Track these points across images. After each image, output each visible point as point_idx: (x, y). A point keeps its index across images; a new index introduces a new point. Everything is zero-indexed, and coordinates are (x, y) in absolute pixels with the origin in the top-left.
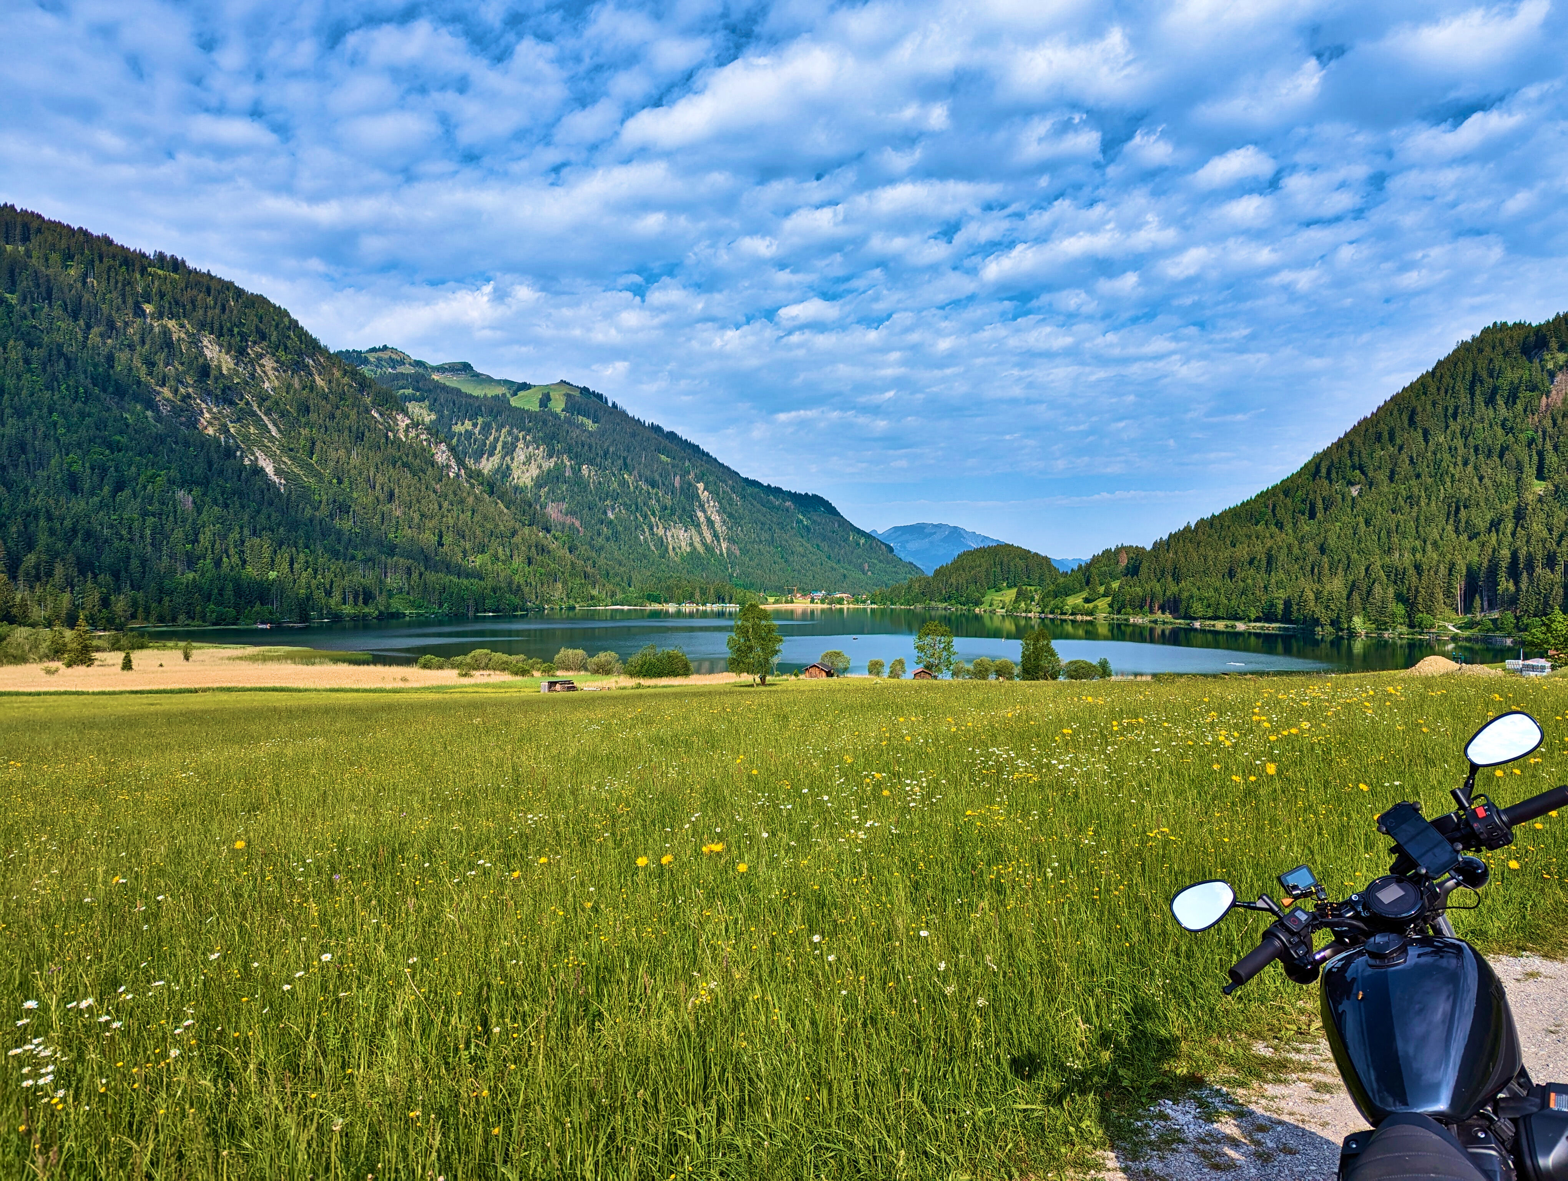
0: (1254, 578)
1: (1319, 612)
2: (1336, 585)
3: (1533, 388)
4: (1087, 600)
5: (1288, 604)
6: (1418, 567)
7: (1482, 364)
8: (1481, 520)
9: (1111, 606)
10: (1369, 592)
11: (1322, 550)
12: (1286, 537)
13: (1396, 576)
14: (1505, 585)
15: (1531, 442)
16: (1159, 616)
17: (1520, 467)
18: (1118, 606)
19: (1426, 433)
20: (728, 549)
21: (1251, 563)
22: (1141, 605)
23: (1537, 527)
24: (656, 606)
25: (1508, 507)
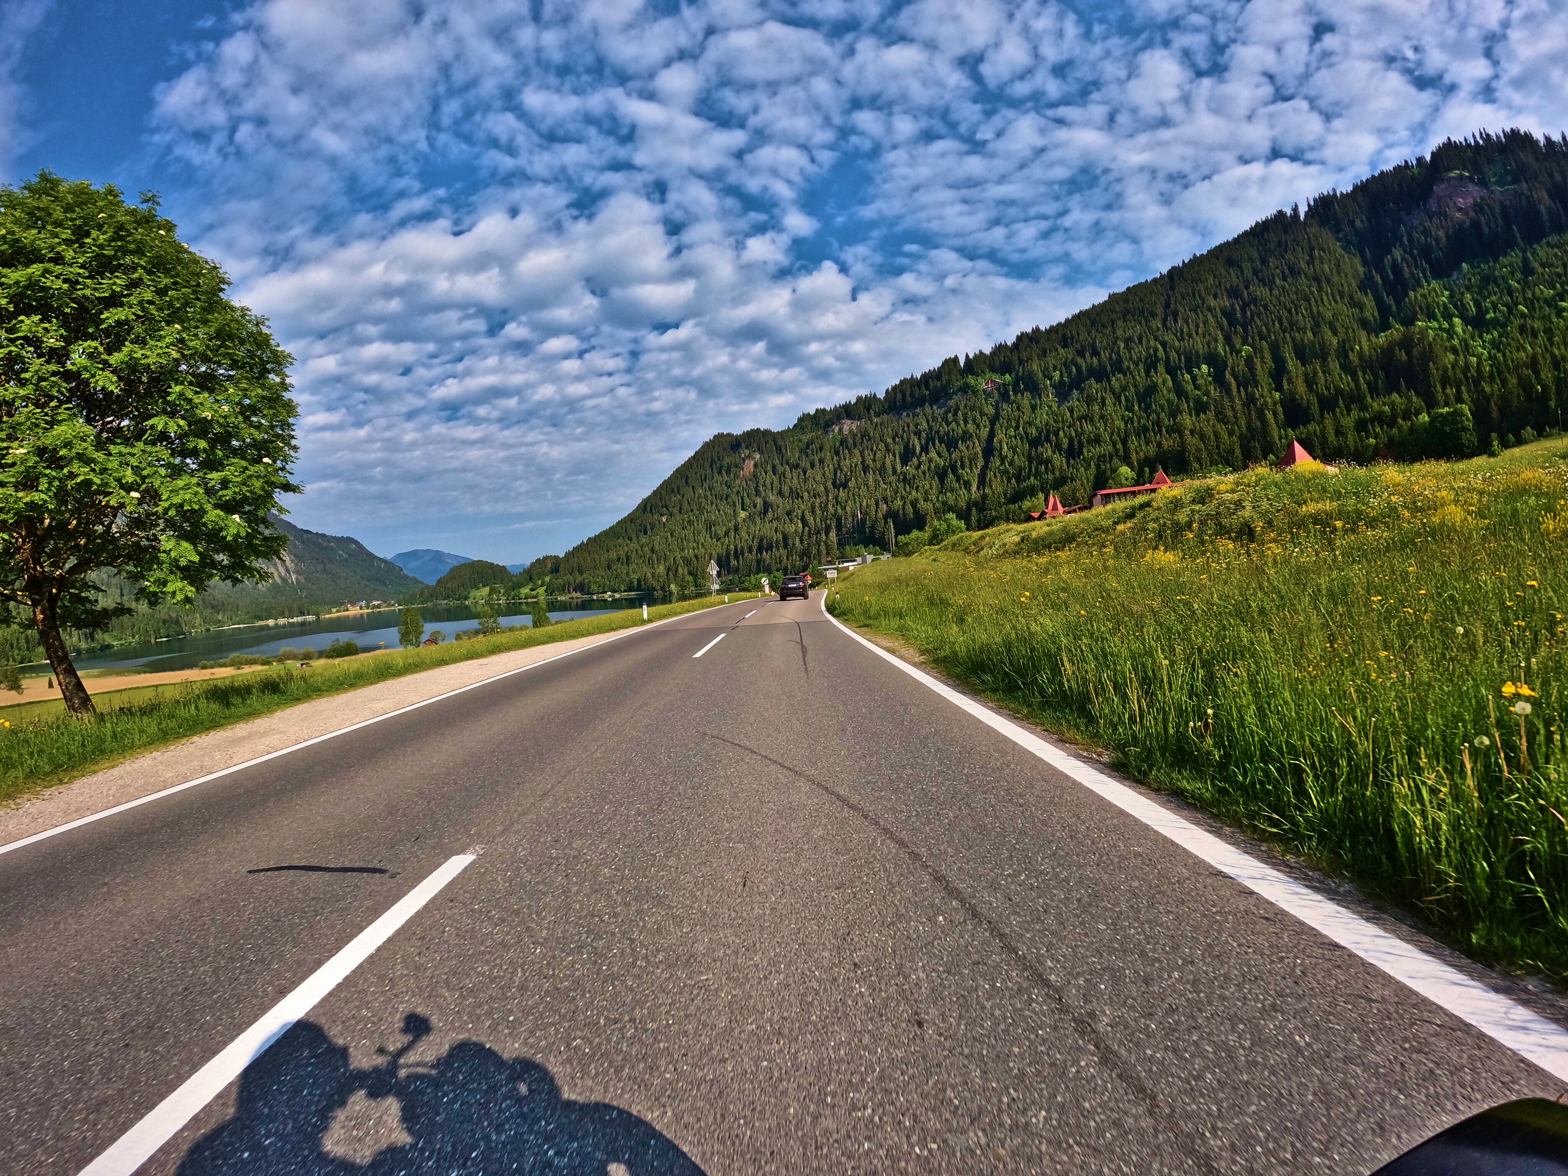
0: (621, 569)
1: (655, 583)
2: (661, 569)
3: (737, 467)
4: (532, 590)
5: (639, 581)
6: (696, 557)
7: (715, 454)
8: (721, 531)
9: (546, 591)
10: (677, 571)
11: (653, 551)
12: (634, 546)
13: (687, 562)
14: (734, 562)
15: (738, 492)
16: (574, 595)
17: (734, 505)
18: (550, 591)
19: (693, 488)
20: (297, 579)
21: (618, 560)
22: (563, 590)
23: (744, 534)
24: (261, 623)
25: (731, 525)
